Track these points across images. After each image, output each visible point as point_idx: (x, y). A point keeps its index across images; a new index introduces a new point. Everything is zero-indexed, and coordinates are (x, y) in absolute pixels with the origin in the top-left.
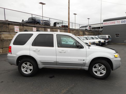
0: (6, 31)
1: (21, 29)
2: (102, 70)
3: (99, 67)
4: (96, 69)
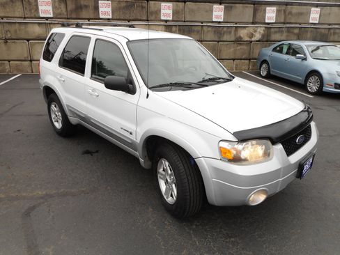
0: (139, 18)
1: (179, 12)
2: (174, 185)
3: (169, 172)
4: (164, 173)
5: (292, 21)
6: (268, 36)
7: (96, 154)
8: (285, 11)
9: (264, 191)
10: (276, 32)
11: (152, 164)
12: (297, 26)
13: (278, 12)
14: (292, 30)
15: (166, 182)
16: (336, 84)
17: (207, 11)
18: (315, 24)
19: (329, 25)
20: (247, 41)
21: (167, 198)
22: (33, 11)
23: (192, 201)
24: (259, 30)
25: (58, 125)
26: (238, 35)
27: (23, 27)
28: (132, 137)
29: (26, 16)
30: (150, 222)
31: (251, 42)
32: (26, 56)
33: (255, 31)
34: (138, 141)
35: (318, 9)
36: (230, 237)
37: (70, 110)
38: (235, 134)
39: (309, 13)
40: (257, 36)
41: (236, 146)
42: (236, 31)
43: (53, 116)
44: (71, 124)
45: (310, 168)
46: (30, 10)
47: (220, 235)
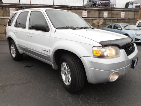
2: (69, 75)
3: (67, 68)
4: (64, 70)
5: (114, 17)
6: (105, 23)
7: (31, 67)
8: (111, 13)
9: (117, 73)
10: (108, 21)
11: (58, 67)
12: (116, 19)
13: (108, 13)
14: (114, 20)
15: (65, 74)
16: (135, 39)
17: (80, 13)
18: (123, 18)
19: (129, 18)
20: (97, 25)
21: (66, 83)
22: (7, 13)
23: (79, 82)
24: (101, 20)
25: (14, 55)
26: (93, 23)
27: (3, 20)
28: (48, 54)
29: (4, 15)
30: (57, 96)
31: (98, 25)
32: (4, 32)
33: (100, 21)
34: (51, 55)
35: (124, 12)
36: (100, 101)
37: (19, 47)
38: (100, 43)
39: (120, 14)
40: (101, 23)
41: (101, 50)
42: (92, 21)
43: (12, 51)
44: (20, 54)
45: (136, 64)
46: (6, 13)
47: (95, 101)
